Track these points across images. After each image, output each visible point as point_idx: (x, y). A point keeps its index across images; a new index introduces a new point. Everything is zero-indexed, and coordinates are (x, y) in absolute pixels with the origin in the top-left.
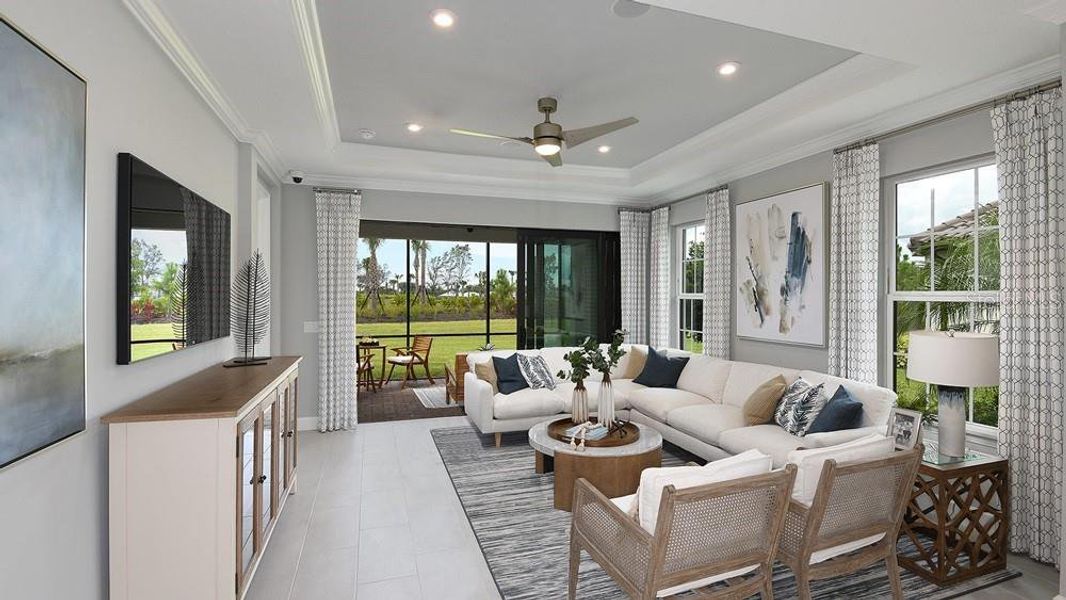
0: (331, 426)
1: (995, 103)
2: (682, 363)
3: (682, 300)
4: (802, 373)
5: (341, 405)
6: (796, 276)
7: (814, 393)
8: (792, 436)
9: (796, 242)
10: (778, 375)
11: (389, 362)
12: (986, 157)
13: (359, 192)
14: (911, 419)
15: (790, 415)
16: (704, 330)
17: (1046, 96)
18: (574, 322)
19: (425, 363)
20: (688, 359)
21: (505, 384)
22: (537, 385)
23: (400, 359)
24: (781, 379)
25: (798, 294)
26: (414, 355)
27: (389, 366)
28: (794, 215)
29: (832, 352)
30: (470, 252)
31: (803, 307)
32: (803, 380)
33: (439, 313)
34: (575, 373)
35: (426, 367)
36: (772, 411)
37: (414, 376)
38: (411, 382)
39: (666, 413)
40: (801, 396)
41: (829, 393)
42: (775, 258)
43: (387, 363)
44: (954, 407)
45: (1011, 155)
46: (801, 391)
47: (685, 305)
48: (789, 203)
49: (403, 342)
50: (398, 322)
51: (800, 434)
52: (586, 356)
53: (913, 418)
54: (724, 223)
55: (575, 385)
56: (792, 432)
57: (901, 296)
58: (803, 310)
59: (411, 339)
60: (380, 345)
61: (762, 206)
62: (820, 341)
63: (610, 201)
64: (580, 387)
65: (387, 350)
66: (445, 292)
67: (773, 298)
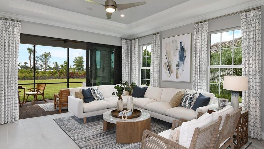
0: (6, 121)
1: (242, 12)
2: (145, 89)
3: (141, 69)
4: (186, 90)
5: (11, 112)
6: (181, 61)
7: (194, 95)
8: (188, 109)
9: (181, 51)
10: (179, 91)
11: (26, 94)
12: (239, 27)
13: (21, 21)
14: (225, 101)
15: (187, 103)
16: (151, 79)
17: (255, 11)
18: (102, 78)
19: (43, 94)
20: (147, 88)
21: (87, 99)
22: (99, 99)
23: (31, 93)
24: (180, 92)
25: (182, 67)
26: (37, 91)
27: (26, 96)
28: (181, 42)
29: (193, 84)
30: (51, 55)
31: (184, 70)
32: (188, 92)
33: (41, 76)
34: (119, 93)
35: (43, 95)
36: (180, 102)
37: (37, 99)
38: (36, 102)
39: (145, 106)
40: (190, 97)
41: (197, 95)
42: (174, 56)
43: (25, 95)
44: (237, 97)
45: (246, 26)
46: (189, 95)
47: (143, 71)
48: (179, 39)
49: (32, 86)
50: (23, 80)
51: (191, 108)
52: (123, 87)
53: (226, 101)
54: (158, 44)
55: (119, 97)
56: (188, 108)
57: (211, 67)
58: (183, 71)
59: (36, 85)
60: (23, 88)
61: (170, 40)
62: (189, 81)
63: (119, 36)
64: (120, 98)
65: (26, 89)
66: (40, 69)
67: (174, 68)
